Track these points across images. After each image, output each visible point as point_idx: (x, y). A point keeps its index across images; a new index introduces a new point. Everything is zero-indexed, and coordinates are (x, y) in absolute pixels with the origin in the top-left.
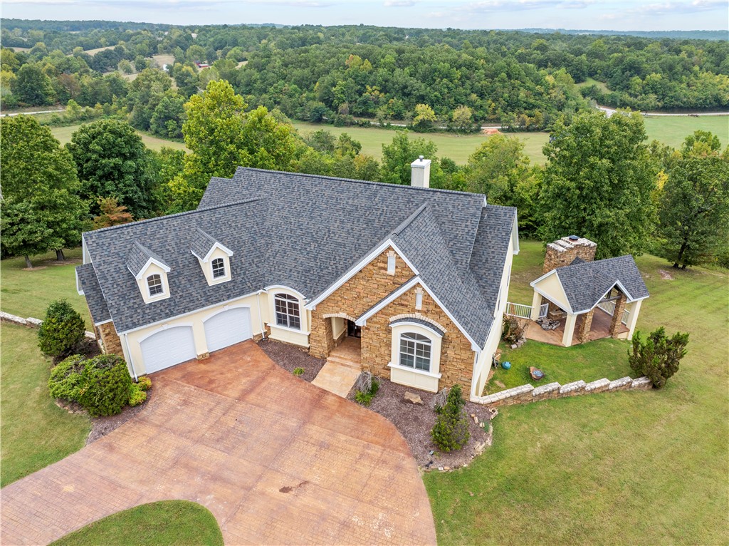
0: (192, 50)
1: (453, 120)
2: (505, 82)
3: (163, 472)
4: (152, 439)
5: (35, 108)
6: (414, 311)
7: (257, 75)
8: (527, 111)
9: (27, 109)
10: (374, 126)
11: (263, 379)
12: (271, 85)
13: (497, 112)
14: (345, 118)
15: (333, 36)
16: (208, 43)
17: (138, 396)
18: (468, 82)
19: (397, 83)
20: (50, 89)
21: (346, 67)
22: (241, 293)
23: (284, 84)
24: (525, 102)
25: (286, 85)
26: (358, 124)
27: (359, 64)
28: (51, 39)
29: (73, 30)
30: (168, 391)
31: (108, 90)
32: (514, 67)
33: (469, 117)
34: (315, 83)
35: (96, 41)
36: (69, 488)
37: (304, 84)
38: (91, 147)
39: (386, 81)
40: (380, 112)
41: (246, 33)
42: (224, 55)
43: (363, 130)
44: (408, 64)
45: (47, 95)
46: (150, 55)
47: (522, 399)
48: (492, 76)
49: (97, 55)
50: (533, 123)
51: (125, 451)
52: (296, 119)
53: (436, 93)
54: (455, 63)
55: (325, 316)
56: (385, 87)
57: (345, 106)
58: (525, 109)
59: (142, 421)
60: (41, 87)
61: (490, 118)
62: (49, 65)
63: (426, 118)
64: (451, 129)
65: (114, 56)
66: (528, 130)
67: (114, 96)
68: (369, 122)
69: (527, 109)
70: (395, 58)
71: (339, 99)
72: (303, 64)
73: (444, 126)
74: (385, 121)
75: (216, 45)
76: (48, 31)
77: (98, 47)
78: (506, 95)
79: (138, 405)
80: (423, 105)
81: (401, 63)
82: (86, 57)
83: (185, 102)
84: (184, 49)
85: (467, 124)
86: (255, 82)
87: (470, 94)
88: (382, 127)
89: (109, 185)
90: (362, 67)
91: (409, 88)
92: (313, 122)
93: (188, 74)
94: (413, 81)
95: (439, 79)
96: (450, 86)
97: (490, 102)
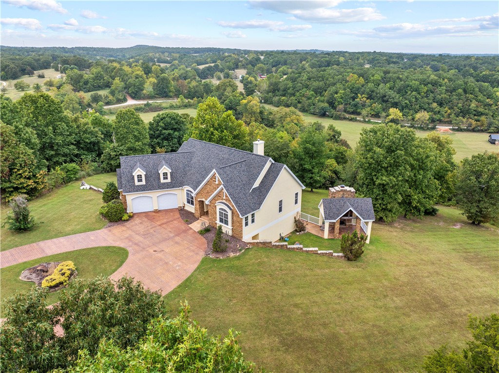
0: (258, 67)
1: (415, 120)
2: (461, 95)
3: (121, 239)
4: (124, 231)
5: (163, 99)
6: (223, 199)
7: (290, 84)
8: (476, 117)
9: (159, 99)
10: (359, 121)
11: (172, 221)
12: (298, 91)
13: (451, 116)
14: (340, 115)
15: (350, 60)
16: (269, 63)
17: (125, 217)
18: (432, 95)
19: (379, 93)
20: (172, 88)
21: (347, 81)
22: (173, 187)
23: (306, 91)
24: (474, 111)
25: (307, 91)
26: (348, 119)
27: (356, 80)
28: (182, 59)
29: (195, 53)
30: (137, 219)
31: (203, 90)
32: (470, 85)
33: (427, 119)
34: (326, 91)
35: (205, 60)
36: (93, 238)
37: (319, 91)
38: (160, 124)
39: (373, 91)
40: (364, 112)
41: (293, 57)
42: (277, 70)
43: (351, 123)
44: (389, 81)
45: (170, 91)
46: (233, 69)
47: (267, 245)
48: (452, 91)
49: (204, 69)
50: (479, 126)
51: (113, 232)
52: (309, 113)
53: (407, 101)
54: (424, 81)
55: (199, 200)
56: (371, 96)
57: (341, 107)
58: (475, 115)
59: (123, 226)
60: (167, 87)
61: (445, 120)
62: (176, 74)
63: (395, 118)
64: (413, 126)
65: (212, 69)
66: (473, 131)
67: (205, 94)
68: (356, 118)
69: (476, 116)
70: (381, 77)
71: (339, 102)
72: (320, 79)
73: (408, 123)
74: (367, 118)
75: (274, 64)
76: (182, 54)
77: (206, 64)
78: (460, 105)
79: (125, 220)
80: (395, 109)
81: (385, 80)
82: (196, 70)
83: (242, 99)
84: (253, 66)
85: (425, 124)
86: (289, 89)
87: (431, 103)
88: (365, 122)
89: (165, 143)
90: (357, 82)
91: (387, 97)
92: (320, 116)
93: (251, 82)
94: (391, 93)
95: (410, 92)
96: (417, 97)
97: (446, 109)
